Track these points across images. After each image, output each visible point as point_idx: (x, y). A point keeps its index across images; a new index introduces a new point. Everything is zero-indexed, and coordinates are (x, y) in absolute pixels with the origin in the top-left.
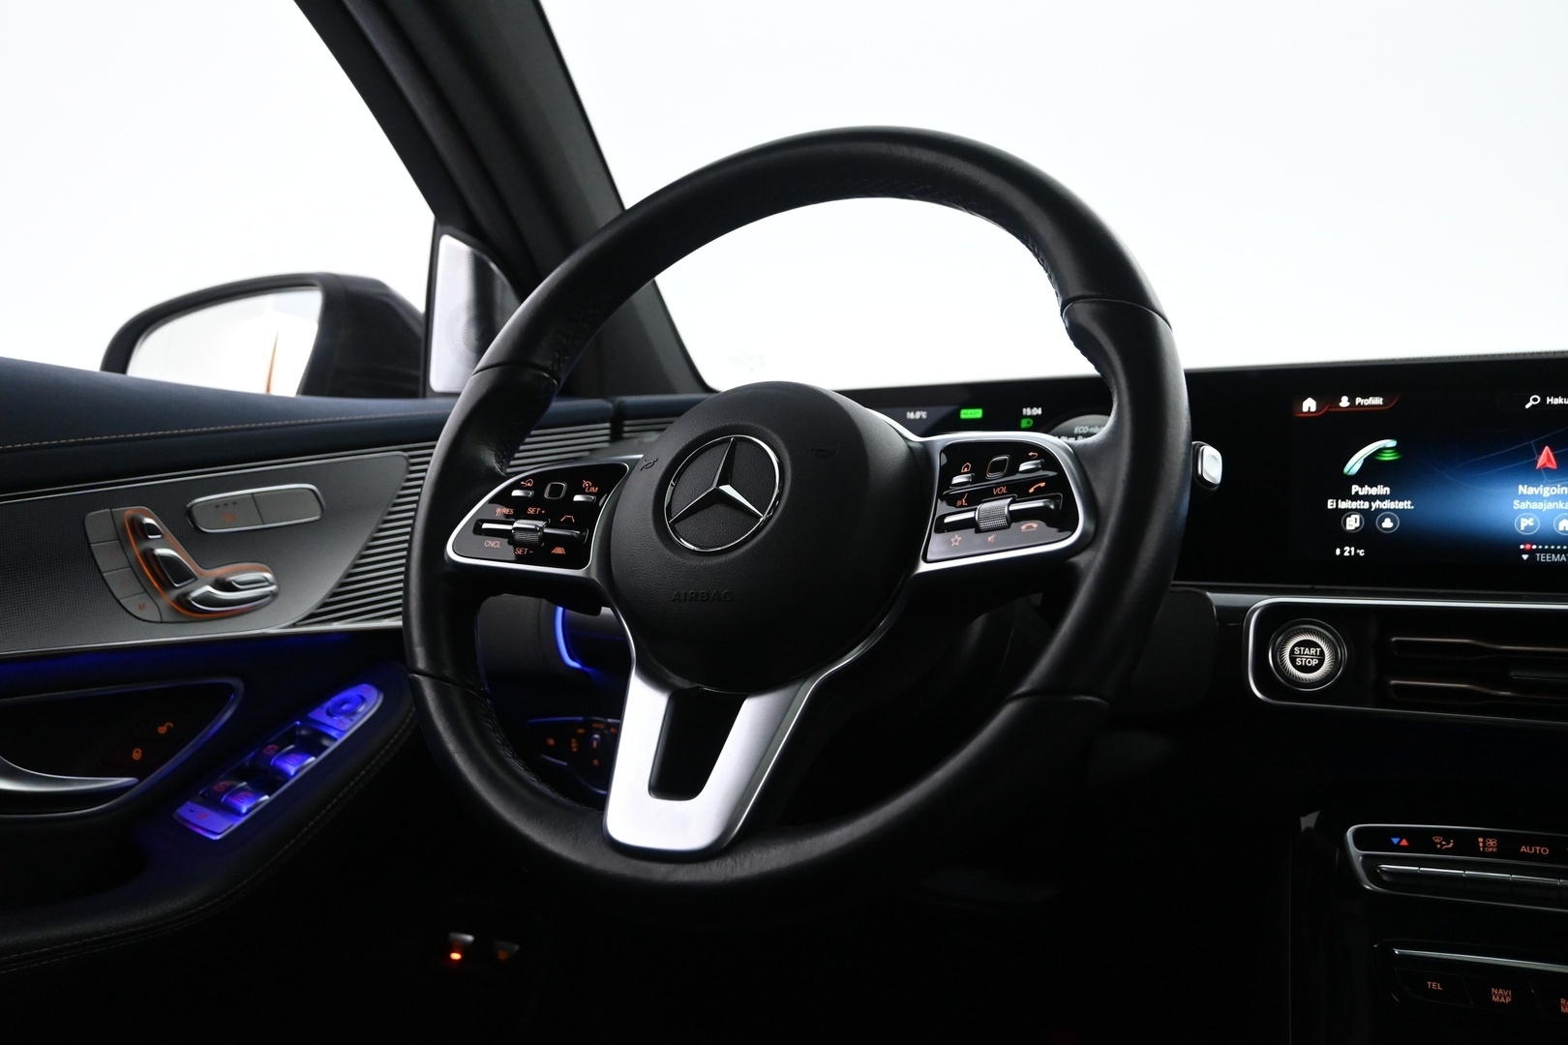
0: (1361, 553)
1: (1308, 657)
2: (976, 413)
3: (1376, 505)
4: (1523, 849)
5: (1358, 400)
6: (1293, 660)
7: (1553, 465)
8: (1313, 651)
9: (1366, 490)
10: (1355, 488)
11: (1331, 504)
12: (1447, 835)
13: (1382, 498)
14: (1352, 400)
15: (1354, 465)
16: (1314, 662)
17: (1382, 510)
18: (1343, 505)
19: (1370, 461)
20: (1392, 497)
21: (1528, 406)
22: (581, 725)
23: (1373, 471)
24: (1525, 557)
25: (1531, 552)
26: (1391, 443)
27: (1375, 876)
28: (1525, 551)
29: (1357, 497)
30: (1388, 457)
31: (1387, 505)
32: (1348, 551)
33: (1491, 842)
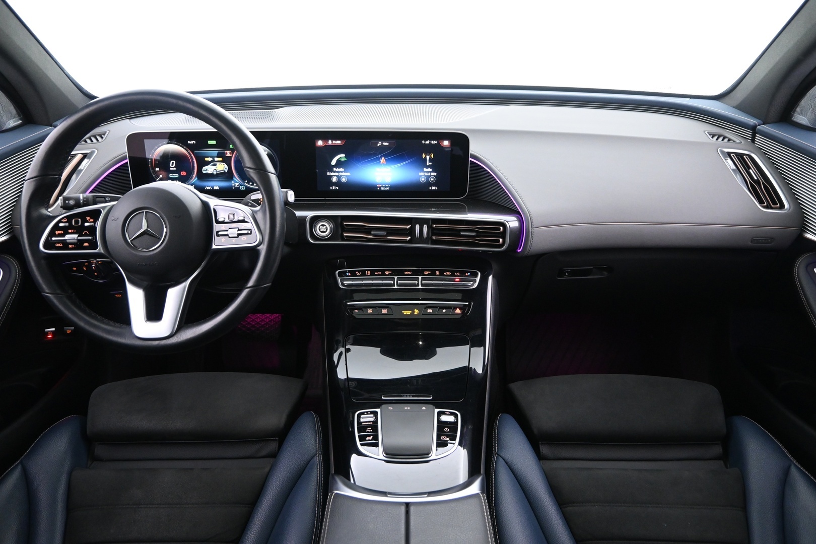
0: (337, 188)
1: (323, 229)
2: (214, 142)
3: (341, 174)
4: (376, 273)
5: (334, 142)
6: (320, 230)
7: (385, 162)
8: (325, 227)
9: (337, 170)
10: (335, 169)
11: (328, 174)
12: (359, 271)
13: (342, 172)
14: (332, 141)
15: (334, 162)
16: (325, 230)
17: (342, 176)
18: (332, 174)
19: (338, 161)
20: (344, 172)
21: (378, 145)
22: (86, 262)
23: (339, 164)
24: (378, 188)
25: (380, 187)
26: (344, 155)
27: (343, 284)
28: (378, 187)
29: (335, 172)
30: (343, 159)
31: (343, 174)
32: (334, 188)
33: (369, 272)
